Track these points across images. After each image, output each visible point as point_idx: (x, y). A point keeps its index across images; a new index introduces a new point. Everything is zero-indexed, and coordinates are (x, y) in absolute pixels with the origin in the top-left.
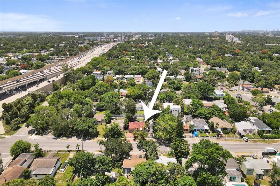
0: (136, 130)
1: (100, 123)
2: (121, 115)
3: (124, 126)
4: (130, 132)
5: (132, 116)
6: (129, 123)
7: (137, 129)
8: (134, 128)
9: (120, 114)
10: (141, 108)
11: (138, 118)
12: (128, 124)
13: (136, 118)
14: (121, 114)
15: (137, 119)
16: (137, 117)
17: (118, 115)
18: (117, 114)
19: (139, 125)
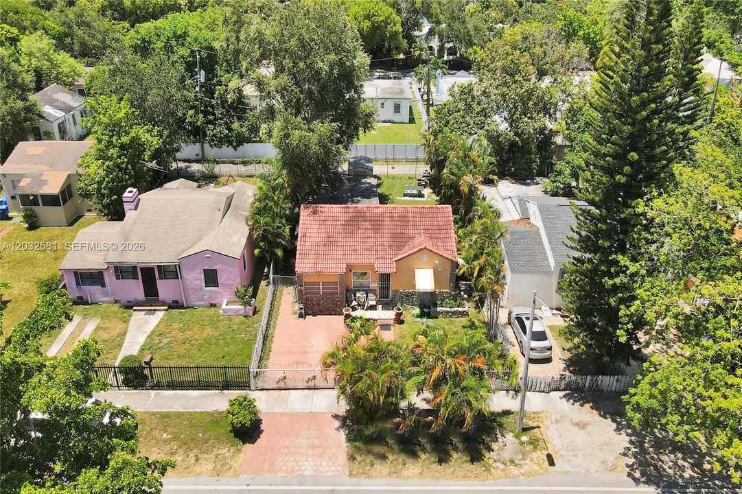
0: (375, 285)
1: (58, 212)
2: (248, 149)
3: (252, 243)
4: (312, 306)
5: (327, 152)
6: (304, 213)
7: (385, 278)
8: (349, 268)
9: (241, 140)
10: (390, 106)
11: (378, 169)
12: (294, 220)
13: (361, 170)
14: (249, 141)
15: (374, 181)
16: (370, 161)
17: (227, 151)
18: (220, 141)
19: (400, 240)
